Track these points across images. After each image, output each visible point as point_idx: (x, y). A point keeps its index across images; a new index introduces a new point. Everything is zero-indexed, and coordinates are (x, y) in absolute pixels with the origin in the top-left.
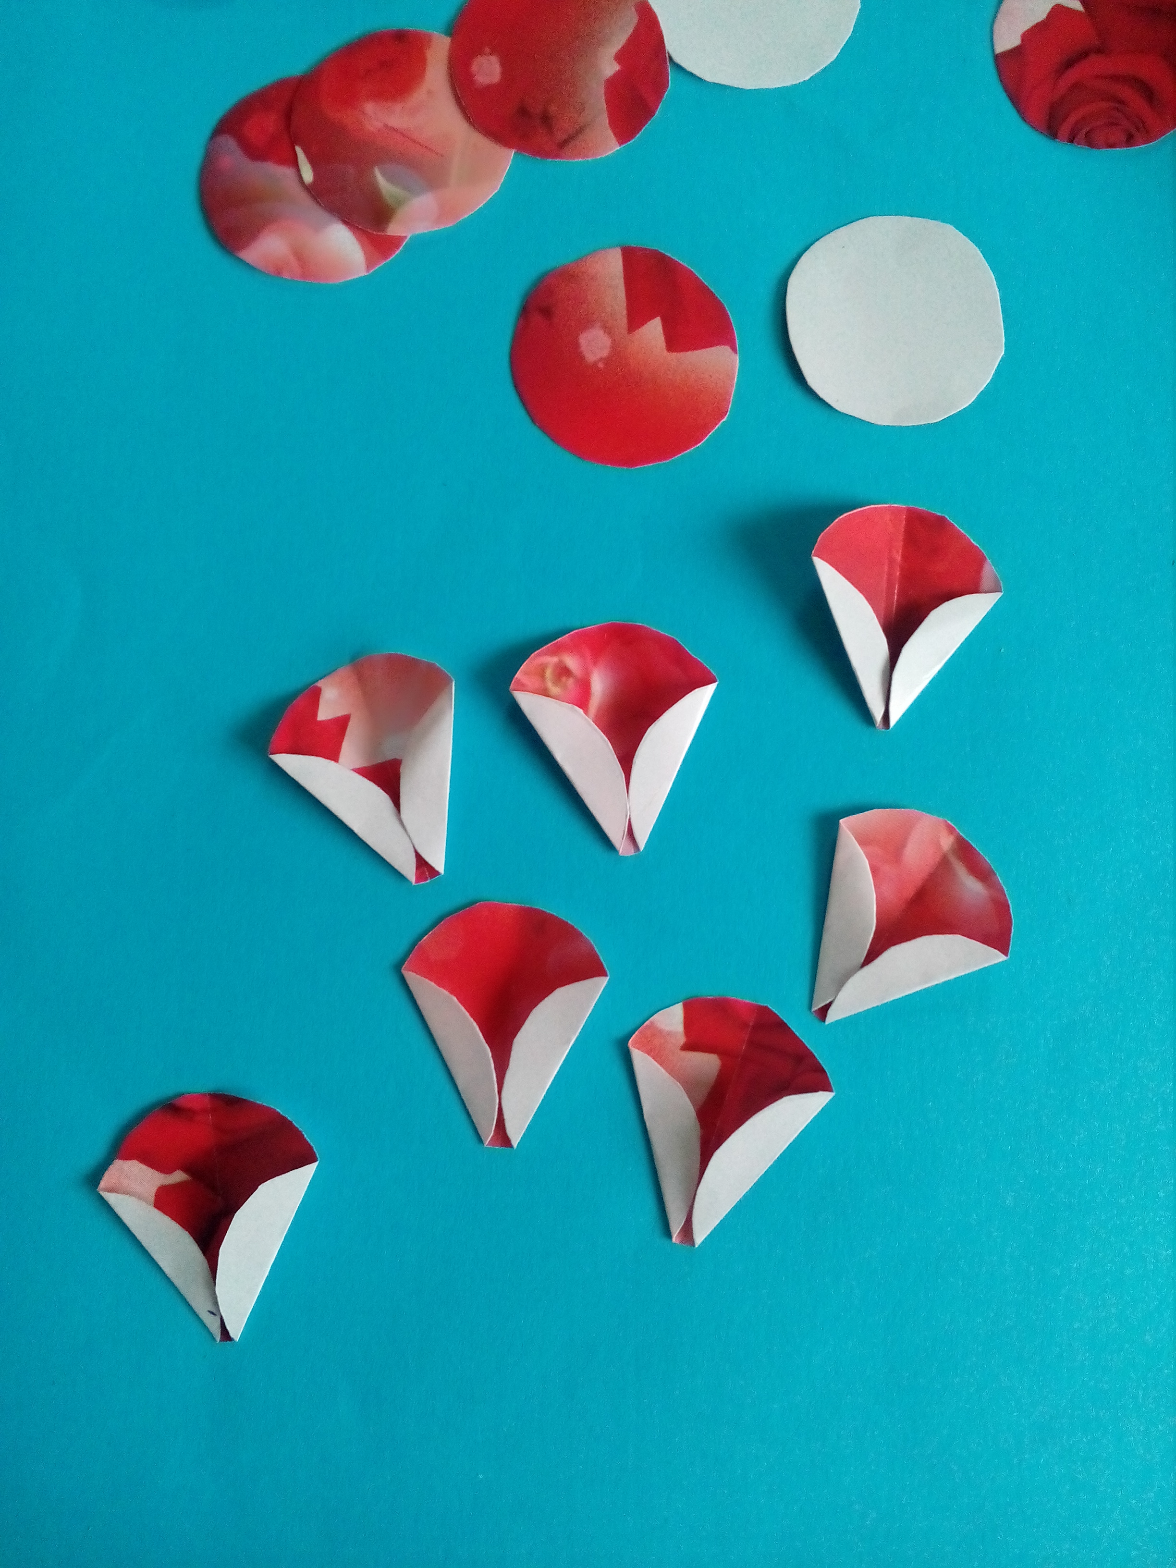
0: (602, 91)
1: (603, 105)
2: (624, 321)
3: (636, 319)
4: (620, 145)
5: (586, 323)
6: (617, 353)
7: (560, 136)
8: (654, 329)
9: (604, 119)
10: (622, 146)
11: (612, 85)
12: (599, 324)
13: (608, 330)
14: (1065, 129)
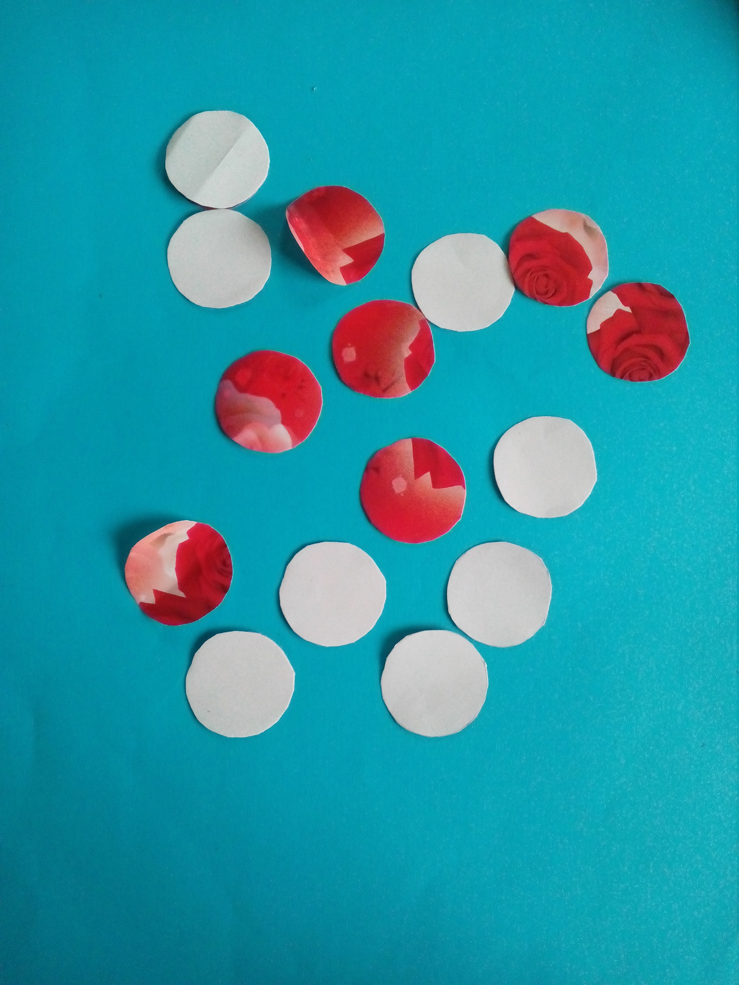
0: (403, 364)
1: (403, 371)
2: (413, 473)
3: (418, 473)
4: (412, 390)
5: (395, 475)
6: (410, 488)
7: (383, 386)
8: (427, 477)
9: (404, 378)
10: (412, 391)
11: (408, 361)
12: (401, 475)
13: (406, 478)
14: (619, 372)
